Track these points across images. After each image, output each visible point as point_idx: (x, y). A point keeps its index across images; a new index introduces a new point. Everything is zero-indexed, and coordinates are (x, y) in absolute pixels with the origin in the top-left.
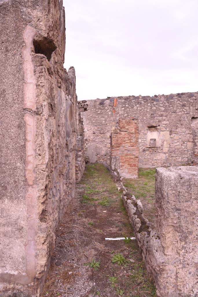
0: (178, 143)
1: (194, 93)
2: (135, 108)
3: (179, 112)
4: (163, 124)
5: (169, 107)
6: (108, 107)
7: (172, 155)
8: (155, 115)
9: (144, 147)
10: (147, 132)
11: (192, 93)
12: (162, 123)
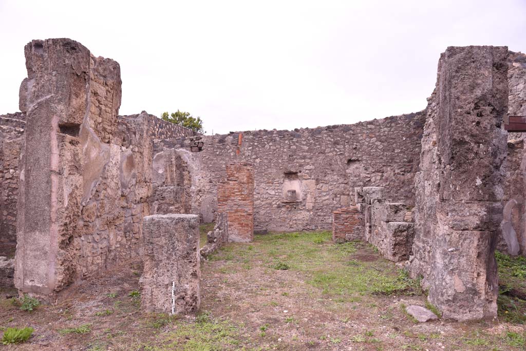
0: (327, 197)
1: (350, 125)
2: (267, 146)
3: (329, 152)
4: (307, 170)
5: (315, 145)
6: (231, 146)
7: (319, 214)
8: (295, 157)
9: (279, 202)
10: (283, 181)
11: (348, 125)
12: (305, 168)
